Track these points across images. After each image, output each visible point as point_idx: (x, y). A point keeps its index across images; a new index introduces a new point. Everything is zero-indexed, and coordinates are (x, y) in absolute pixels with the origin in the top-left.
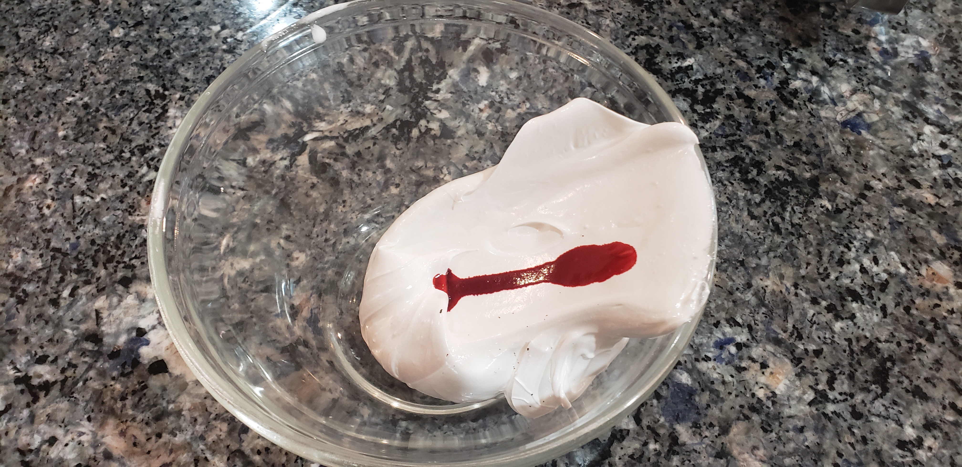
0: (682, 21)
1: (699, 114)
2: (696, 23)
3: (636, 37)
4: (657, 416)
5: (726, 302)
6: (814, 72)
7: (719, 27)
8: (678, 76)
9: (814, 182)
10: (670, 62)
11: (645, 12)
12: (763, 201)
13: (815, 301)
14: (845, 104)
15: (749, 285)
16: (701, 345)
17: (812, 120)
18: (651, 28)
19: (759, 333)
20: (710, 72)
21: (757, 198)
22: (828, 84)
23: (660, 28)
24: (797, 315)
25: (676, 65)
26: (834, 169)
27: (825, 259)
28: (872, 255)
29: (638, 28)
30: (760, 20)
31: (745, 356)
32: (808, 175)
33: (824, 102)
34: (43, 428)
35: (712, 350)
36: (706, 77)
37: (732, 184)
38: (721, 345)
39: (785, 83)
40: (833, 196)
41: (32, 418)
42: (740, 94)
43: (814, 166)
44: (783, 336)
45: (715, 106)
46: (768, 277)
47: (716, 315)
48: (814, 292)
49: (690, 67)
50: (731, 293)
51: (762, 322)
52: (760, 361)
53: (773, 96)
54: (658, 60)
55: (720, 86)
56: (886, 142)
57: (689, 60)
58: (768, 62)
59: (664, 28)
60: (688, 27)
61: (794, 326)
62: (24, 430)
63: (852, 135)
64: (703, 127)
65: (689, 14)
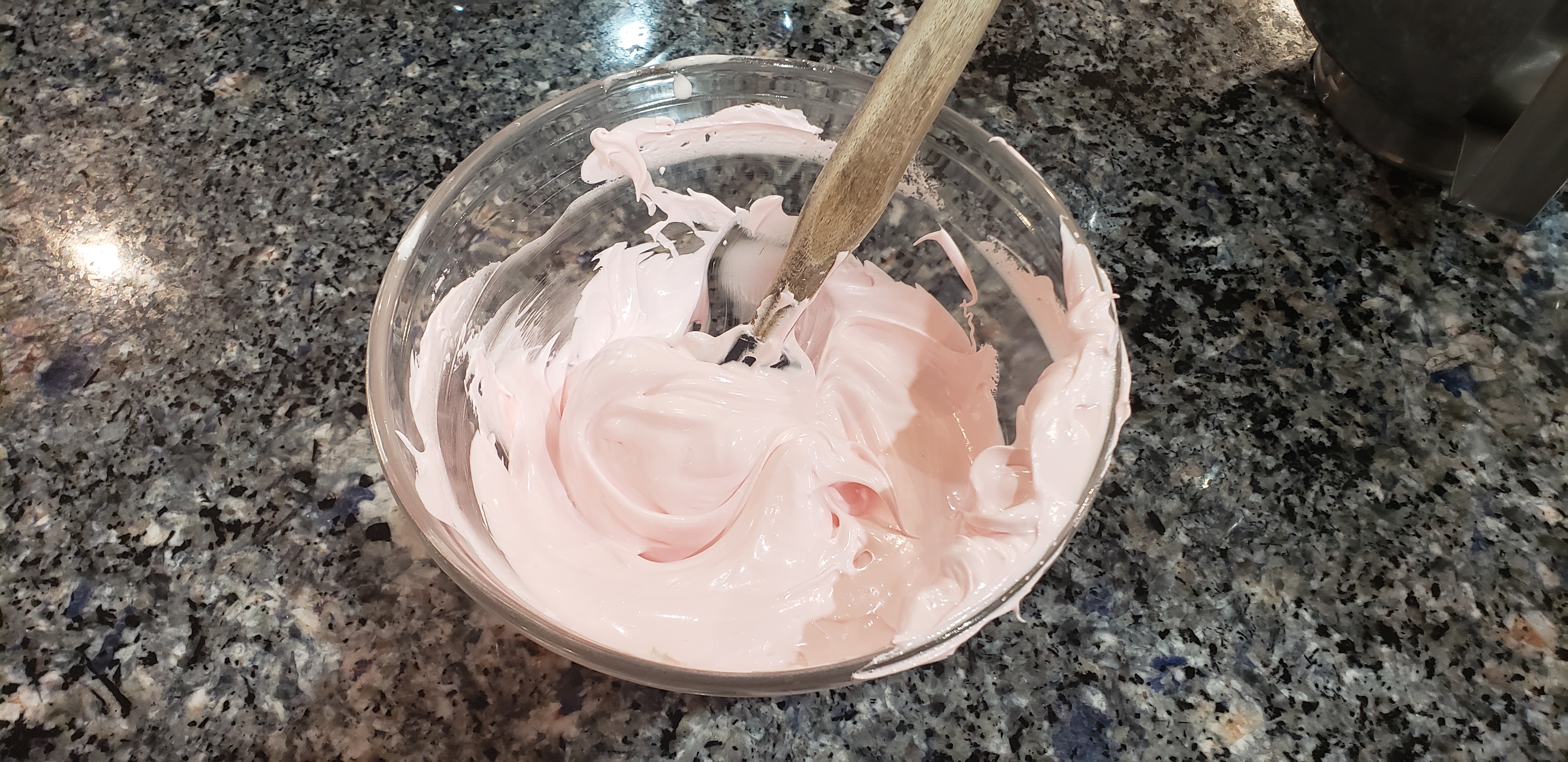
0: (1217, 180)
1: (1210, 322)
2: (1237, 185)
3: (1141, 192)
4: (1045, 745)
5: (1185, 605)
6: (1406, 290)
7: (1273, 197)
8: (1191, 261)
9: (1365, 455)
10: (1184, 238)
11: (1163, 156)
12: (1278, 468)
13: (1322, 631)
14: (1445, 345)
15: (1226, 588)
16: (1133, 658)
17: (1386, 361)
18: (1167, 182)
19: (1225, 660)
20: (1241, 263)
21: (1270, 462)
22: (1426, 311)
23: (1180, 184)
24: (1290, 645)
25: (1192, 244)
26: (1402, 441)
27: (1354, 572)
28: (1432, 581)
29: (1146, 179)
30: (1339, 196)
31: (1197, 688)
32: (1358, 443)
33: (1412, 338)
34: (224, 578)
35: (1148, 669)
36: (1234, 269)
37: (1237, 434)
38: (1163, 665)
39: (1355, 298)
40: (1389, 482)
41: (213, 564)
42: (1281, 303)
43: (1371, 430)
44: (1260, 670)
45: (1237, 314)
46: (1259, 581)
47: (1167, 621)
48: (1324, 618)
49: (1213, 250)
50: (1196, 594)
51: (1232, 645)
52: (1218, 700)
53: (1331, 314)
54: (1167, 231)
55: (1252, 285)
56: (1499, 415)
57: (1213, 238)
58: (1337, 261)
59: (1187, 185)
60: (1224, 188)
61: (1281, 661)
62: (201, 578)
63: (1444, 394)
64: (1211, 343)
65: (1230, 170)
